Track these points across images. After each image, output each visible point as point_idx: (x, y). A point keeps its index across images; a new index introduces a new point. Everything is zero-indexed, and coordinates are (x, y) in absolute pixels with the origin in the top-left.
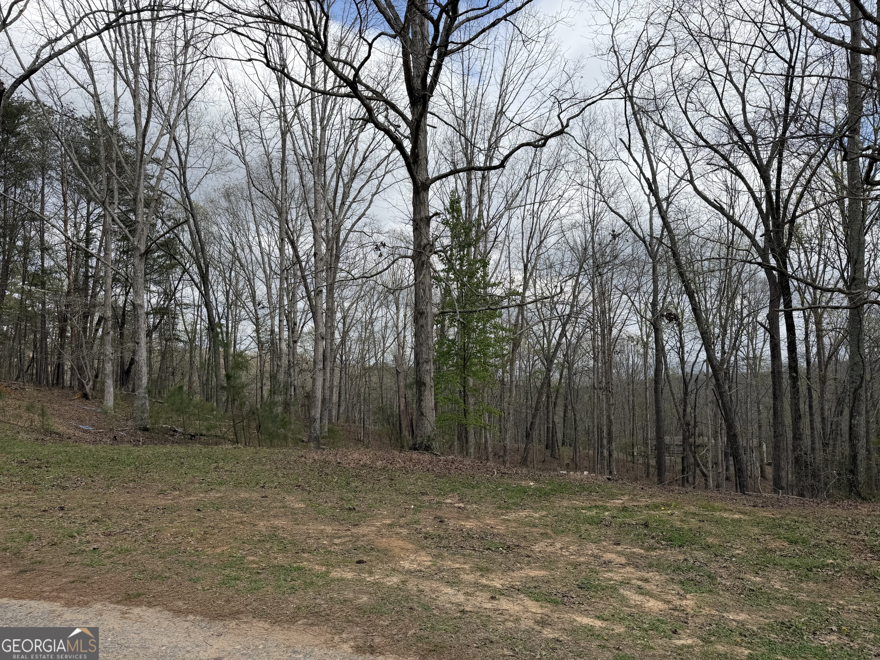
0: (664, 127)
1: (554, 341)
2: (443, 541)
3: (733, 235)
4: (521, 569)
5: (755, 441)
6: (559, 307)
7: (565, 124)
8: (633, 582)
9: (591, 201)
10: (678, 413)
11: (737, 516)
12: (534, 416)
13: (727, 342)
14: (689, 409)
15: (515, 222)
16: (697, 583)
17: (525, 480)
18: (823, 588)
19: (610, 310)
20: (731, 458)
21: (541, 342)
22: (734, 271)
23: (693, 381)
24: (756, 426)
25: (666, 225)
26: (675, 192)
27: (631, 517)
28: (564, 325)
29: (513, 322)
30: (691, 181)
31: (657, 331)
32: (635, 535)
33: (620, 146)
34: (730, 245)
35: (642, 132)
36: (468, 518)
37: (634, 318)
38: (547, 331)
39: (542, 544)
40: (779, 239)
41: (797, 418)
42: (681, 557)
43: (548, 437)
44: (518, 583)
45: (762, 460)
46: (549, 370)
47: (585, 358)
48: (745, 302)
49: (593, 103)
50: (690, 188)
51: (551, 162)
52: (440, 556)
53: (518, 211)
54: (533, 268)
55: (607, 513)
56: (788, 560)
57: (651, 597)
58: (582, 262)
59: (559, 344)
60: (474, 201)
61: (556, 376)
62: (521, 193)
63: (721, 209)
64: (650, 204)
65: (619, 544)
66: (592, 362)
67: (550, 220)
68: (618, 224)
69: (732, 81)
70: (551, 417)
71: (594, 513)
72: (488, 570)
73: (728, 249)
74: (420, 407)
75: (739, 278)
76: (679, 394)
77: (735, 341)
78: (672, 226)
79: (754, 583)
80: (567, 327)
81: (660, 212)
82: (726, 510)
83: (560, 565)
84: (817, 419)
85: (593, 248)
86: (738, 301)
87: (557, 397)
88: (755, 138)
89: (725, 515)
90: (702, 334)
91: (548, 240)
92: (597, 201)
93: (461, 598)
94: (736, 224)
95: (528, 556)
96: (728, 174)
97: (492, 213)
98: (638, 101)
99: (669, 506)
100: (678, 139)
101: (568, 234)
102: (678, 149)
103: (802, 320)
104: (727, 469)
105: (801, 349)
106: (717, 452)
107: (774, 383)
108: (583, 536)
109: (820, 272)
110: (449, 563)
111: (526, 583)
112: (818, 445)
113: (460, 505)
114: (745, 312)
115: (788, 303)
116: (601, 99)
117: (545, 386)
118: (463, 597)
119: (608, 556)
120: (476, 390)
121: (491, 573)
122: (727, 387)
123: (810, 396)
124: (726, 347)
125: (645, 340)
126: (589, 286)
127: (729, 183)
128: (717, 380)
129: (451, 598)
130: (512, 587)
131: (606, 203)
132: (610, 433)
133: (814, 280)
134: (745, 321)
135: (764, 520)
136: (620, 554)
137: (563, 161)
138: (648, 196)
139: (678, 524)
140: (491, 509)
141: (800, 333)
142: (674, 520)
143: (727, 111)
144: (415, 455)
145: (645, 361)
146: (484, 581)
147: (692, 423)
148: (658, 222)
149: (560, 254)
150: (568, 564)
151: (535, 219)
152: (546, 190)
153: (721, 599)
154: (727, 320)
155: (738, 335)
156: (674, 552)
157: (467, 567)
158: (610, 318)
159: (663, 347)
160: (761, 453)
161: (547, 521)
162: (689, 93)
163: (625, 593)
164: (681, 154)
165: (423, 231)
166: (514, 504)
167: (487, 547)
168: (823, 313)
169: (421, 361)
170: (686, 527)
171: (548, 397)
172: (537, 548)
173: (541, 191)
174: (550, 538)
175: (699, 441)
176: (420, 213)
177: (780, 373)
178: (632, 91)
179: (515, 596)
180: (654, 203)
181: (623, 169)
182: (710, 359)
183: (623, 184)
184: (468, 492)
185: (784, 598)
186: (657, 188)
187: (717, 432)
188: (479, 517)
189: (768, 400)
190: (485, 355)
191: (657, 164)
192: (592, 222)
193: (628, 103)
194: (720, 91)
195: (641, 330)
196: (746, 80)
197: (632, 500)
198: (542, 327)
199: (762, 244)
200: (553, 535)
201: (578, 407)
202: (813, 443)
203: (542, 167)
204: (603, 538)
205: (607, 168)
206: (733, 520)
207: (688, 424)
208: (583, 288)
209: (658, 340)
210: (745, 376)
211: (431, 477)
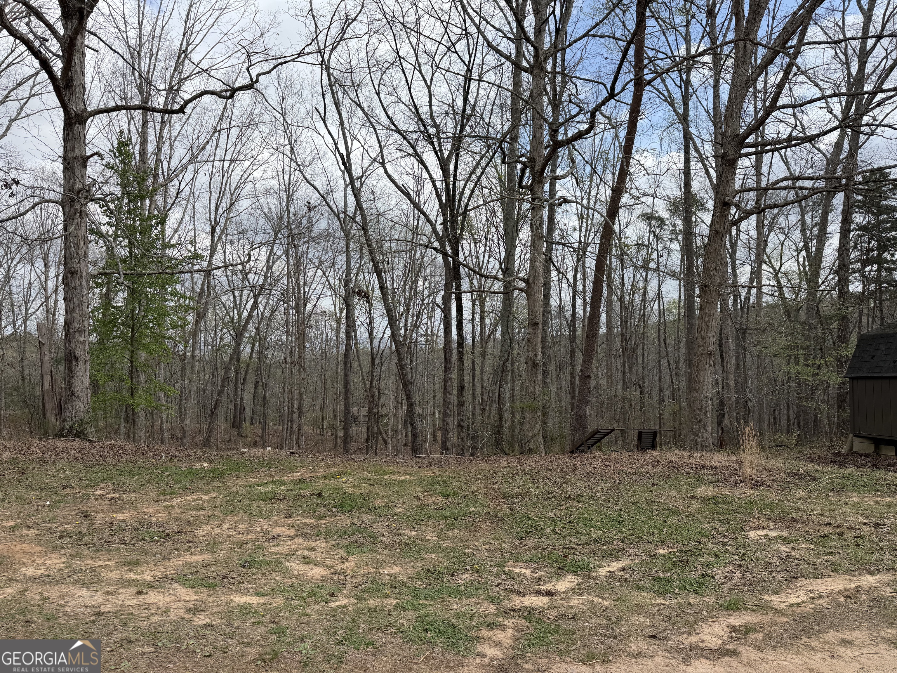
0: (359, 105)
1: (245, 314)
2: (85, 539)
3: (418, 220)
4: (179, 556)
5: (430, 410)
6: (251, 277)
7: (254, 80)
8: (299, 553)
9: (286, 168)
10: (365, 385)
11: (403, 478)
12: (220, 393)
13: (410, 320)
14: (374, 382)
15: (202, 180)
16: (359, 544)
17: (198, 462)
18: (465, 533)
19: (305, 284)
20: (409, 426)
21: (231, 314)
22: (418, 255)
23: (379, 356)
24: (431, 396)
25: (359, 204)
26: (367, 173)
27: (307, 488)
28: (256, 297)
29: (198, 290)
30: (383, 164)
31: (349, 306)
32: (308, 505)
33: (316, 116)
34: (415, 230)
35: (337, 105)
36: (121, 509)
37: (329, 293)
38: (238, 302)
39: (208, 527)
40: (454, 229)
41: (461, 387)
42: (349, 522)
43: (235, 415)
44: (173, 572)
45: (434, 426)
46: (238, 344)
47: (278, 333)
48: (427, 284)
49: (285, 63)
50: (381, 170)
51: (244, 118)
52: (79, 555)
53: (205, 167)
54: (222, 232)
55: (282, 487)
56: (440, 512)
57: (315, 565)
58: (277, 231)
59: (250, 316)
60: (151, 148)
61: (246, 350)
62: (208, 147)
63: (408, 195)
64: (345, 181)
65: (290, 517)
66: (284, 337)
67: (242, 183)
68: (314, 197)
69: (420, 72)
70: (239, 393)
71: (269, 488)
72: (138, 563)
73: (413, 233)
74: (69, 385)
75: (422, 261)
76: (367, 368)
77: (417, 319)
78: (364, 206)
79: (410, 537)
80: (261, 298)
81: (353, 190)
82: (395, 473)
83: (224, 547)
84: (478, 388)
85: (288, 218)
86: (421, 283)
87: (246, 373)
88: (438, 132)
89: (393, 477)
90: (387, 311)
91: (241, 203)
92: (292, 170)
93: (99, 598)
94: (421, 211)
95: (189, 542)
96: (416, 162)
97: (174, 164)
98: (335, 73)
99: (345, 473)
100: (372, 120)
101: (262, 200)
102: (371, 130)
103: (470, 302)
104: (406, 435)
105: (467, 327)
106: (397, 420)
107: (445, 357)
108: (254, 514)
109: (486, 261)
110: (90, 561)
111: (182, 570)
112: (478, 411)
113: (113, 496)
114: (426, 293)
115: (459, 287)
116: (293, 60)
117: (234, 361)
118: (102, 597)
119: (277, 530)
120: (147, 366)
121: (142, 566)
122: (408, 361)
123: (474, 369)
124: (409, 325)
125: (338, 315)
126: (284, 257)
127: (416, 171)
128: (399, 354)
129: (86, 601)
130: (166, 577)
131: (302, 172)
132: (300, 408)
133: (481, 269)
134: (426, 301)
135: (426, 478)
136: (290, 526)
137: (256, 120)
138: (343, 172)
139: (350, 490)
140: (153, 496)
141: (467, 314)
142: (347, 487)
143: (416, 101)
144: (60, 443)
145: (338, 336)
146: (132, 576)
147: (377, 394)
148: (351, 200)
149: (253, 220)
150: (233, 544)
151: (225, 178)
152: (238, 148)
153: (379, 556)
154: (410, 299)
155: (419, 314)
156: (343, 517)
157: (112, 563)
158: (305, 292)
159: (354, 322)
160: (434, 420)
161: (216, 502)
162: (382, 75)
163: (289, 564)
164: (374, 136)
165: (77, 172)
166: (182, 488)
167: (140, 538)
168: (486, 297)
169: (72, 330)
170: (357, 492)
171: (237, 373)
172: (201, 532)
173: (232, 148)
174: (218, 519)
175: (382, 411)
176: (73, 150)
177: (450, 348)
178: (329, 60)
179: (167, 587)
180: (348, 181)
181: (318, 140)
182: (394, 336)
183: (318, 156)
184: (126, 480)
185: (433, 547)
186: (350, 165)
187: (398, 402)
188: (136, 507)
189: (441, 372)
190: (159, 325)
191: (352, 141)
192: (287, 190)
193: (324, 72)
194: (409, 80)
195: (335, 305)
196: (433, 74)
197: (311, 471)
198: (232, 298)
199: (441, 233)
200: (221, 516)
201: (271, 382)
202: (474, 408)
203: (233, 123)
204: (274, 513)
205: (303, 136)
206: (400, 481)
207: (373, 396)
208: (278, 259)
209: (350, 317)
210: (424, 351)
211: (79, 466)
